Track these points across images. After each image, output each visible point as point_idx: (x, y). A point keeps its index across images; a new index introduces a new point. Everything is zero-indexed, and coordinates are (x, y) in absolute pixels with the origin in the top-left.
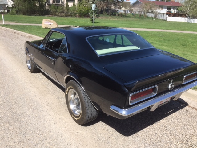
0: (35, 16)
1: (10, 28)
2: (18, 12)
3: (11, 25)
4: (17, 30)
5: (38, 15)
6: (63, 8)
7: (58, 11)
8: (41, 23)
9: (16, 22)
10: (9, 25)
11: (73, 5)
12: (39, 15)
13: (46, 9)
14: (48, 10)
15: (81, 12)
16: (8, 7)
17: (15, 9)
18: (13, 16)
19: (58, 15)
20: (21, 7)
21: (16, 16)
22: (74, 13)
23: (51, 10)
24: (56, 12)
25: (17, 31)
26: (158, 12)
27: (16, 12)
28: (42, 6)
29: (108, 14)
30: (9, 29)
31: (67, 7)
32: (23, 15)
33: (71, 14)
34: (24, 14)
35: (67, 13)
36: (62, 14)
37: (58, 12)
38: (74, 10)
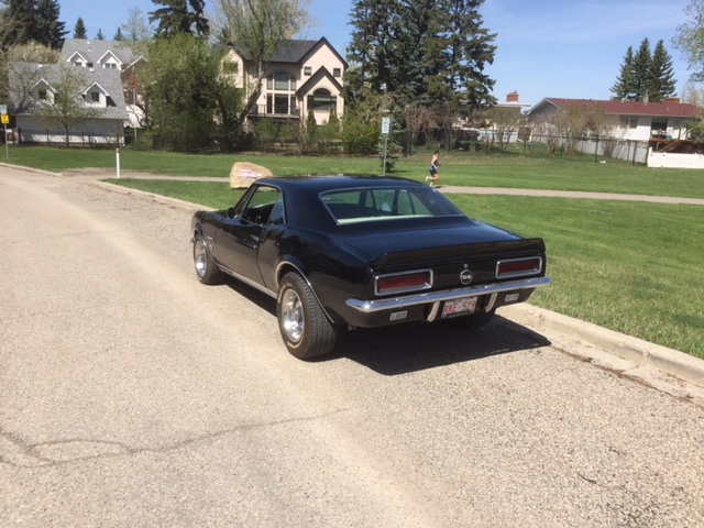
0: (210, 153)
1: (139, 189)
2: (158, 143)
3: (142, 181)
4: (159, 193)
5: (218, 152)
6: (297, 129)
7: (281, 138)
8: (227, 173)
9: (154, 173)
10: (136, 181)
11: (328, 120)
12: (223, 151)
13: (244, 133)
14: (250, 134)
15: (352, 142)
16: (128, 127)
17: (148, 134)
18: (144, 153)
19: (280, 151)
20: (169, 127)
21: (153, 154)
22: (332, 144)
23: (258, 135)
24: (274, 141)
25: (159, 197)
26: (617, 136)
27: (150, 143)
28: (231, 124)
29: (442, 147)
30: (136, 191)
31: (308, 125)
32: (174, 151)
33: (321, 145)
34: (177, 149)
35: (309, 143)
36: (294, 147)
37: (280, 142)
38: (331, 136)
